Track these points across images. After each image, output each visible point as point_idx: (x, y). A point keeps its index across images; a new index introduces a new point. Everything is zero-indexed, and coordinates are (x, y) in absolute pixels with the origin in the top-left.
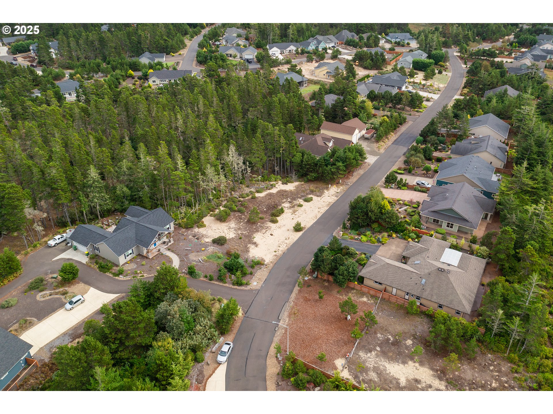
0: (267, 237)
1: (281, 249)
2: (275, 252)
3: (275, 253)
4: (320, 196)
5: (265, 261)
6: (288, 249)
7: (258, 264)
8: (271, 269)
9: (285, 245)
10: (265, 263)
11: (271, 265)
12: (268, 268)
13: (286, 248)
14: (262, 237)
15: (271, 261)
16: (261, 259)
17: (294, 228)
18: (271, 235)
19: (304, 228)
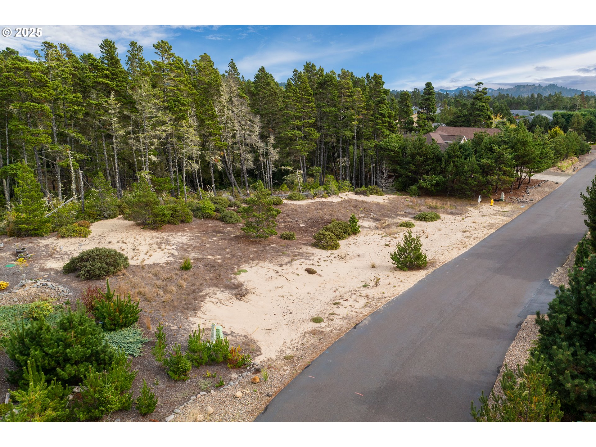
0: (291, 277)
1: (342, 311)
2: (317, 320)
3: (312, 326)
4: (461, 214)
5: (257, 351)
6: (373, 314)
7: (212, 361)
8: (280, 394)
9: (363, 301)
10: (258, 361)
11: (287, 372)
12: (264, 387)
13: (367, 310)
14: (272, 273)
15: (289, 352)
16: (241, 340)
17: (395, 257)
18: (310, 272)
19: (433, 264)
